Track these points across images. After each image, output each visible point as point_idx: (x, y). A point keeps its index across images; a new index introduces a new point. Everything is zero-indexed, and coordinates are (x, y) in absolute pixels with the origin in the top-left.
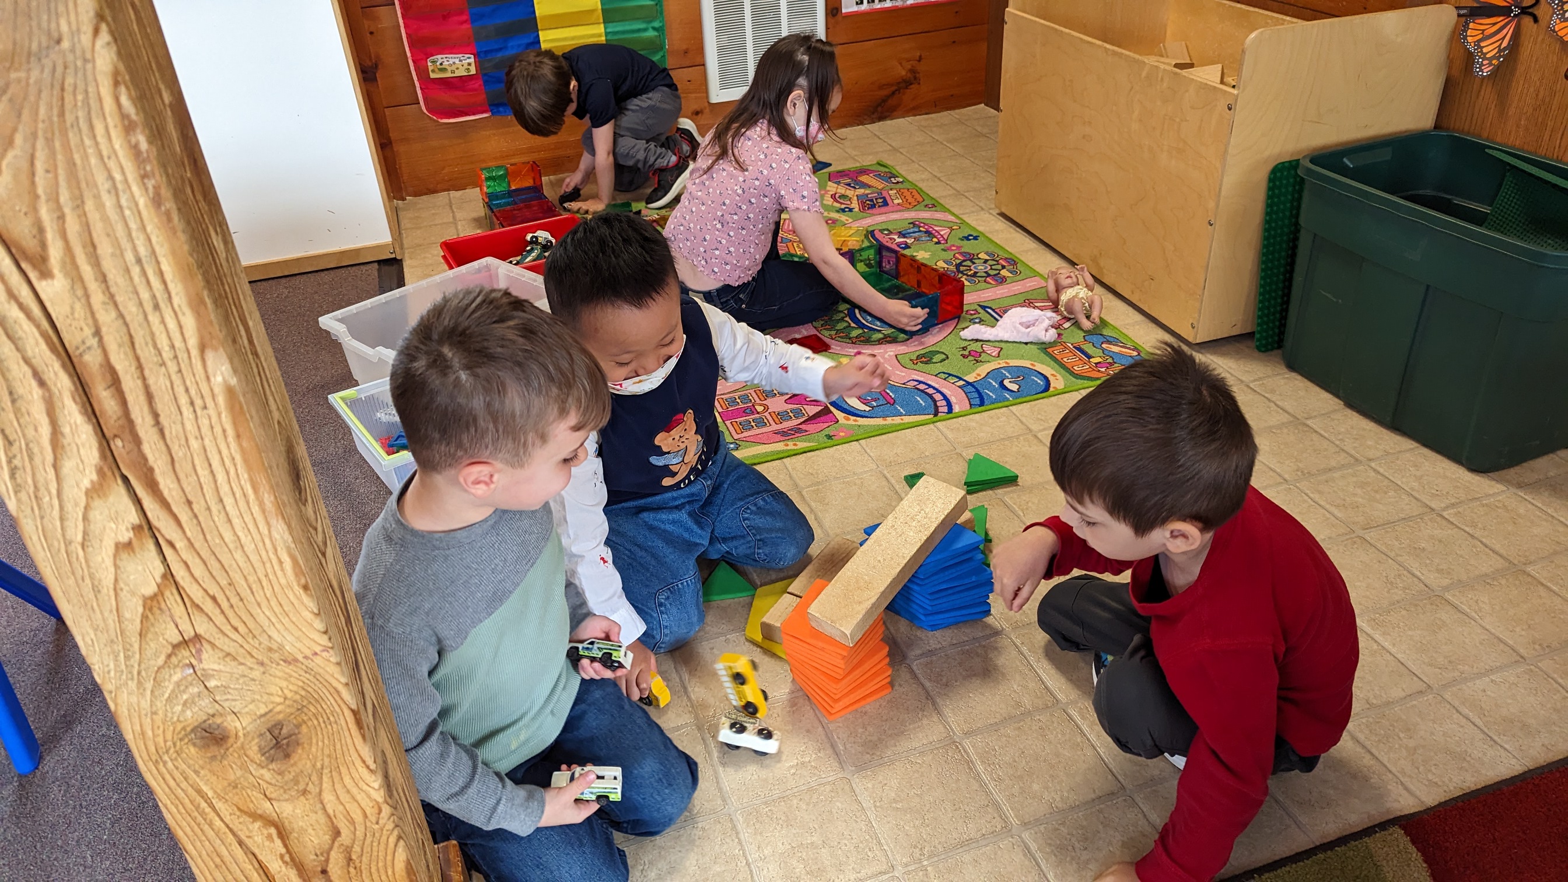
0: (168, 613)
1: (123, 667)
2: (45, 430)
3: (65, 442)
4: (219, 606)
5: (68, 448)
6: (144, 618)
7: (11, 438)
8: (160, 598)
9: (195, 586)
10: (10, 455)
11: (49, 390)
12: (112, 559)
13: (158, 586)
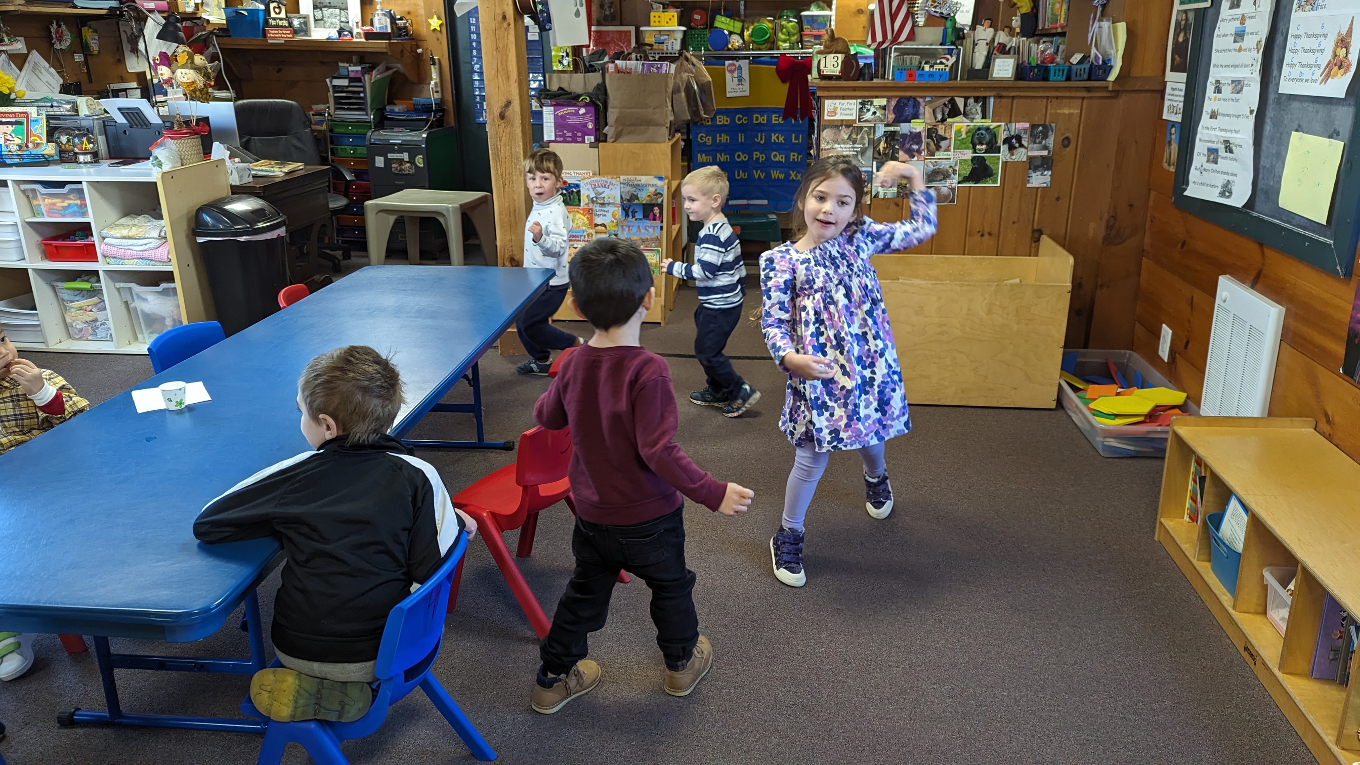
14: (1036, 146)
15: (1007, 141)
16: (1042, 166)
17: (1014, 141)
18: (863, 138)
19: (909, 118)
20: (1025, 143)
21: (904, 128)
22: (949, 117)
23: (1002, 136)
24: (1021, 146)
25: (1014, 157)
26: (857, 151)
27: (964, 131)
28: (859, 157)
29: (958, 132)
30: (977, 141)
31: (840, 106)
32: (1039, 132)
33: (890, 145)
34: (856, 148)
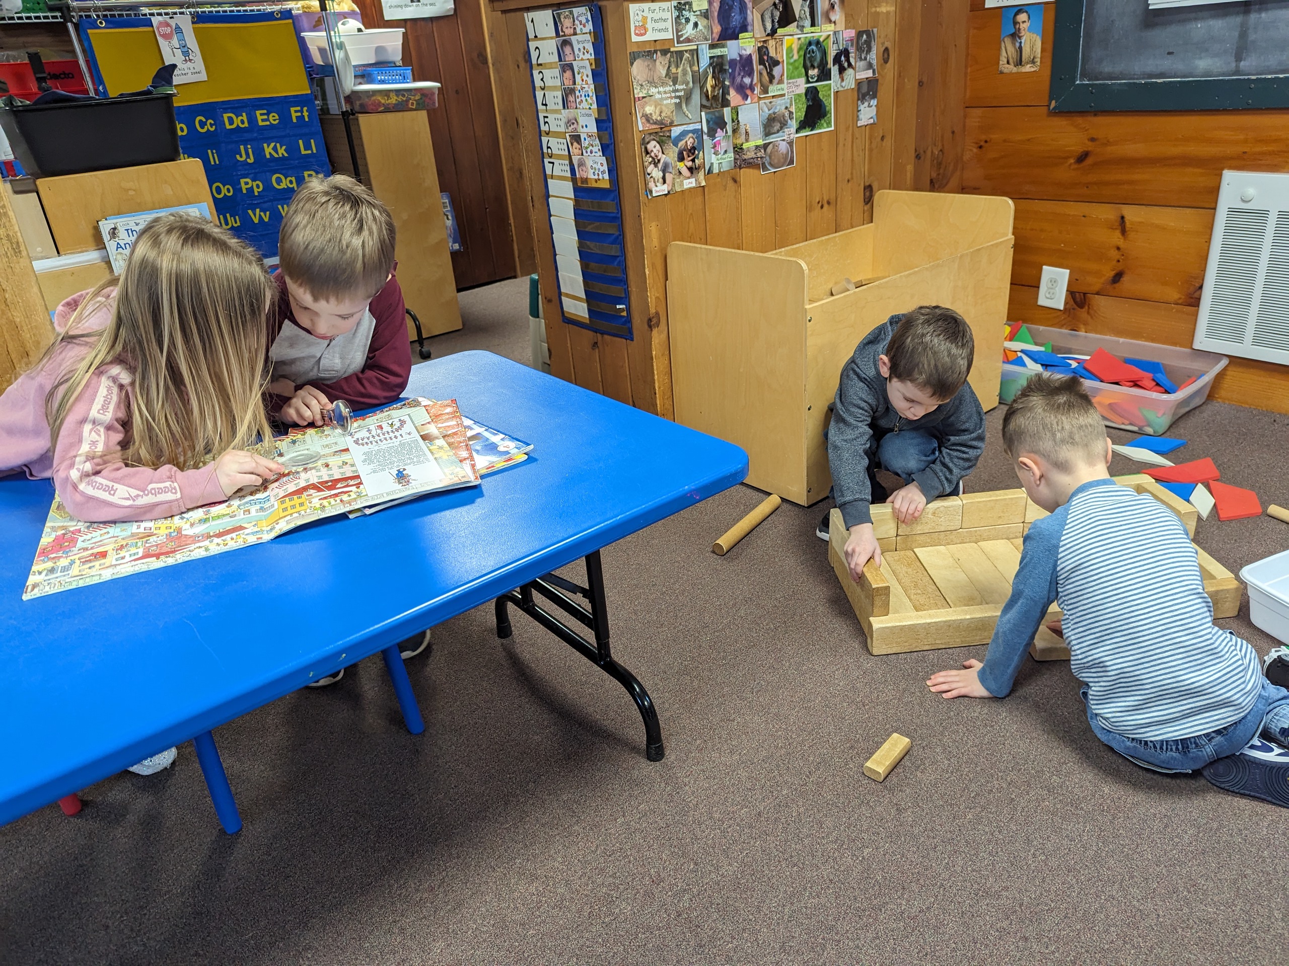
14: (862, 64)
15: (837, 60)
16: (868, 93)
17: (843, 58)
18: (685, 73)
19: (737, 32)
20: (852, 60)
21: (732, 50)
22: (781, 26)
23: (832, 53)
24: (850, 65)
25: (843, 84)
26: (679, 97)
27: (795, 47)
29: (790, 50)
30: (809, 64)
31: (650, 16)
32: (864, 40)
33: (719, 83)
34: (677, 91)
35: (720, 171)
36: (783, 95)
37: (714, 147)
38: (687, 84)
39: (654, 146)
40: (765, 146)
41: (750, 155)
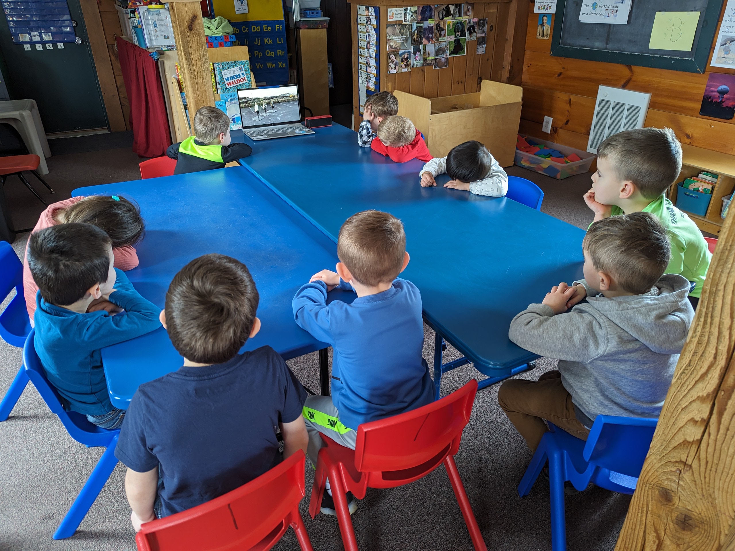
0: (688, 451)
1: (661, 450)
2: (703, 370)
3: (706, 378)
4: (707, 466)
5: (705, 381)
6: (680, 444)
7: (691, 364)
8: (690, 445)
9: (705, 453)
10: (687, 368)
11: (715, 361)
12: (687, 420)
13: (693, 441)
14: (480, 31)
15: (469, 29)
16: (482, 42)
17: (472, 29)
18: (406, 32)
19: (428, 18)
20: (476, 30)
21: (425, 24)
22: (446, 17)
23: (467, 27)
24: (475, 31)
25: (471, 38)
26: (403, 40)
27: (451, 24)
28: (405, 43)
29: (449, 25)
30: (456, 30)
31: (395, 12)
32: (481, 23)
33: (419, 35)
34: (403, 38)
35: (417, 66)
36: (445, 41)
37: (415, 58)
38: (407, 36)
39: (392, 56)
40: (436, 59)
41: (430, 62)
